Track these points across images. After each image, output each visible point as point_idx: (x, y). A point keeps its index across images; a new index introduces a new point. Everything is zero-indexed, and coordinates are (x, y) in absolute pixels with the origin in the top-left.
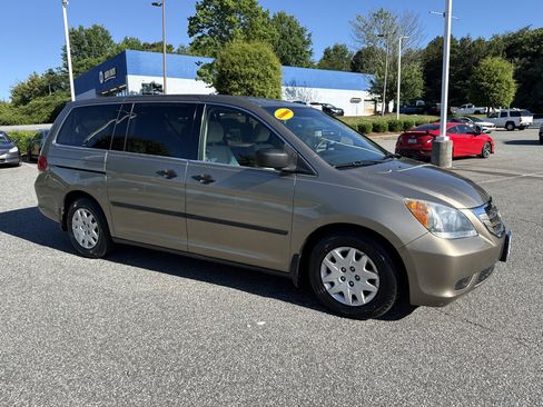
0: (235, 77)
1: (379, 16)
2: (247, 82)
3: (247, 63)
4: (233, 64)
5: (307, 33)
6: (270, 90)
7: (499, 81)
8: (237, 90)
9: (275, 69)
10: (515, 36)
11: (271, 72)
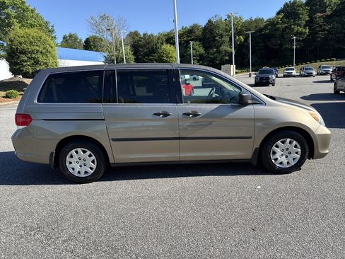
0: (24, 52)
1: (104, 18)
2: (33, 56)
3: (31, 43)
4: (21, 44)
5: (51, 25)
6: (50, 62)
7: (171, 57)
8: (26, 61)
9: (52, 47)
10: (169, 34)
11: (50, 49)
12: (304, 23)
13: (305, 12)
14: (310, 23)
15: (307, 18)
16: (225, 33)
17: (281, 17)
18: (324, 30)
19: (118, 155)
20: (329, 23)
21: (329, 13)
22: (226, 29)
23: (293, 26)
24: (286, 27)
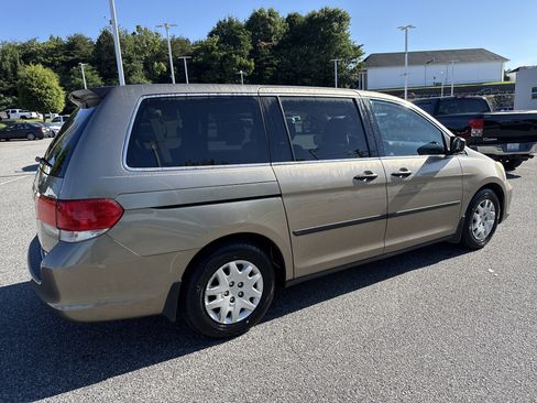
12: (247, 53)
13: (247, 37)
14: (254, 54)
15: (251, 47)
16: (135, 56)
17: (217, 40)
18: (272, 65)
19: (301, 263)
20: (277, 57)
21: (275, 43)
22: (135, 49)
23: (234, 56)
24: (225, 56)
